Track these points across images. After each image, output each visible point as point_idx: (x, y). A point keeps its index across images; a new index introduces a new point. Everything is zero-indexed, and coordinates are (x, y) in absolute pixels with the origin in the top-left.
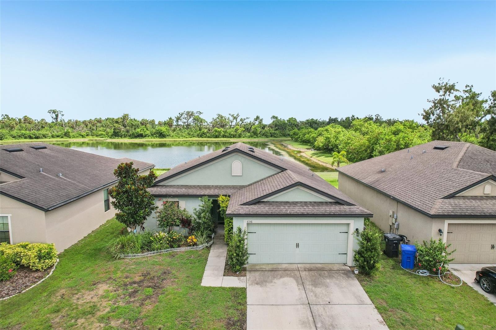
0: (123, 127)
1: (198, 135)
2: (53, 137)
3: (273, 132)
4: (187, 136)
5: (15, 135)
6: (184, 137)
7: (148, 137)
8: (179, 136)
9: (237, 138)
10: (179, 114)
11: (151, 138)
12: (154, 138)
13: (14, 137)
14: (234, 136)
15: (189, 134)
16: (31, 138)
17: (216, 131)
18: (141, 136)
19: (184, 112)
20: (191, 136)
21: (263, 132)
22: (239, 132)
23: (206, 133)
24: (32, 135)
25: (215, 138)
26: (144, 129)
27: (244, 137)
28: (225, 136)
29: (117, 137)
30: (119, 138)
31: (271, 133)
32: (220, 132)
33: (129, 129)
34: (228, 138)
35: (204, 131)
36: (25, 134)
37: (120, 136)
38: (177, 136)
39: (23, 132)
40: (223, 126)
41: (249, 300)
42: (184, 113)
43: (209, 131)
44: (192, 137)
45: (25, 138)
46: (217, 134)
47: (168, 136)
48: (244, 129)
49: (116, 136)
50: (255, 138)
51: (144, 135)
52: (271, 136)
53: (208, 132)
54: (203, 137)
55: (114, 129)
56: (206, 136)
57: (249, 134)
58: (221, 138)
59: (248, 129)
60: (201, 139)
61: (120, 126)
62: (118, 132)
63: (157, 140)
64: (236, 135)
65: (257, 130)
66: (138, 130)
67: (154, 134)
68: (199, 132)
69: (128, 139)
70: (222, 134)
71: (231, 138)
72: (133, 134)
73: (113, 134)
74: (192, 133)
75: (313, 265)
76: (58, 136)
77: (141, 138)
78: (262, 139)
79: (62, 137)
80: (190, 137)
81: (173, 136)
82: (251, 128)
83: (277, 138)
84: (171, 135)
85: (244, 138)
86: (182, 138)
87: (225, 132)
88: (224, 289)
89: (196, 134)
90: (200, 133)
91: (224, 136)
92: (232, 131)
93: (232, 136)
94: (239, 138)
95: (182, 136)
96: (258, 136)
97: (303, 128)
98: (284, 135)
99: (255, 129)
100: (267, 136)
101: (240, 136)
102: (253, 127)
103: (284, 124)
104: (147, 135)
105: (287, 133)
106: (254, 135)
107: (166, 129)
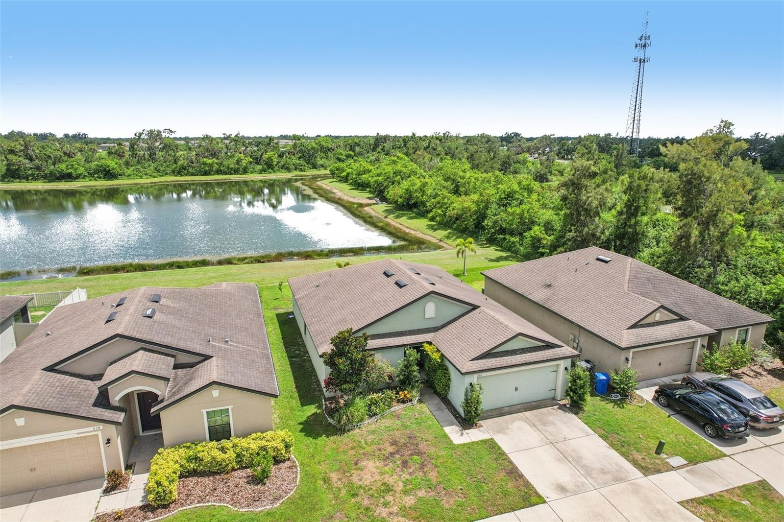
0: (27, 161)
1: (173, 172)
3: (298, 162)
4: (155, 174)
6: (150, 175)
7: (84, 178)
8: (140, 174)
9: (241, 174)
10: (135, 135)
11: (90, 180)
12: (95, 180)
14: (236, 171)
15: (158, 171)
17: (205, 164)
18: (68, 177)
19: (143, 131)
20: (161, 174)
21: (283, 163)
22: (244, 163)
23: (187, 168)
25: (203, 175)
26: (73, 165)
27: (252, 173)
28: (221, 171)
29: (18, 180)
30: (24, 181)
31: (294, 165)
32: (211, 165)
33: (41, 164)
34: (226, 174)
35: (183, 165)
37: (24, 178)
38: (137, 175)
40: (214, 155)
41: (505, 449)
42: (143, 133)
43: (193, 163)
44: (163, 176)
46: (207, 168)
47: (120, 175)
48: (251, 160)
49: (13, 177)
50: (270, 173)
51: (74, 174)
52: (296, 169)
53: (190, 166)
54: (183, 173)
55: (8, 165)
56: (189, 172)
57: (260, 167)
58: (213, 175)
59: (257, 158)
60: (179, 178)
61: (21, 159)
62: (17, 170)
63: (102, 184)
64: (238, 169)
65: (272, 160)
66: (63, 166)
67: (95, 173)
68: (175, 166)
69: (43, 184)
70: (214, 168)
71: (231, 174)
72: (51, 173)
73: (6, 174)
74: (162, 169)
75: (529, 404)
77: (69, 180)
78: (282, 174)
80: (160, 176)
81: (129, 176)
82: (261, 156)
83: (304, 171)
84: (126, 174)
85: (252, 175)
86: (148, 178)
87: (220, 164)
88: (477, 443)
89: (169, 170)
90: (176, 168)
91: (218, 172)
92: (232, 163)
93: (232, 172)
94: (244, 174)
95: (146, 174)
96: (275, 169)
97: (341, 154)
98: (315, 167)
99: (270, 158)
100: (289, 170)
101: (245, 171)
102: (266, 156)
103: (313, 148)
104: (80, 174)
105: (319, 163)
106: (268, 169)
107: (116, 163)
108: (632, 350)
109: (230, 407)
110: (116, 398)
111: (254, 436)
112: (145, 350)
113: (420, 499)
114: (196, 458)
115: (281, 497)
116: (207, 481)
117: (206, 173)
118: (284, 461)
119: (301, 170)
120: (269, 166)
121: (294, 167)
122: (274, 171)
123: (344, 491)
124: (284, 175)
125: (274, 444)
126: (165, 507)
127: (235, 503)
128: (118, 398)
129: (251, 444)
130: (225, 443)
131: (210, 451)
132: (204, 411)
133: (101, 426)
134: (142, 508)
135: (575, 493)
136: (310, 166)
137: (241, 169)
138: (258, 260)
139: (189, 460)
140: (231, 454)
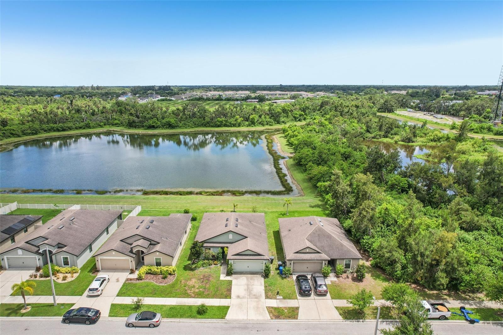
0: (136, 119)
1: (202, 125)
2: (76, 128)
3: (269, 120)
4: (193, 126)
5: (46, 129)
6: (191, 127)
7: (159, 128)
8: (186, 126)
9: (237, 127)
11: (162, 129)
12: (165, 129)
13: (45, 131)
14: (234, 125)
15: (195, 124)
16: (58, 130)
17: (218, 121)
18: (153, 127)
21: (260, 121)
22: (239, 121)
23: (210, 123)
24: (59, 129)
25: (217, 127)
26: (155, 121)
27: (243, 126)
28: (226, 125)
29: (132, 128)
30: (134, 128)
31: (266, 122)
32: (222, 122)
33: (142, 120)
34: (229, 127)
35: (207, 121)
36: (54, 128)
38: (184, 127)
39: (52, 125)
40: (224, 115)
41: (233, 284)
43: (212, 120)
44: (197, 127)
45: (55, 131)
46: (219, 124)
47: (176, 127)
48: (243, 119)
49: (130, 126)
50: (253, 127)
51: (156, 126)
54: (207, 126)
56: (210, 125)
57: (247, 123)
58: (222, 127)
59: (246, 118)
60: (205, 128)
61: (134, 118)
62: (132, 123)
63: (168, 131)
64: (236, 124)
65: (254, 119)
66: (151, 122)
67: (164, 126)
68: (204, 121)
69: (142, 130)
70: (223, 124)
71: (232, 127)
72: (146, 125)
73: (128, 124)
74: (197, 123)
76: (80, 128)
77: (153, 129)
79: (84, 129)
81: (180, 127)
82: (249, 117)
83: (272, 126)
85: (243, 127)
86: (189, 128)
87: (226, 121)
88: (226, 280)
89: (200, 124)
90: (204, 123)
91: (225, 126)
92: (232, 121)
93: (232, 126)
94: (239, 127)
95: (189, 126)
96: (256, 124)
97: (296, 114)
98: (278, 123)
99: (253, 119)
100: (263, 125)
101: (239, 126)
102: (251, 117)
103: (278, 112)
104: (158, 126)
105: (281, 120)
106: (252, 124)
107: (175, 121)
108: (293, 261)
109: (161, 258)
110: (134, 251)
111: (166, 266)
112: (143, 239)
113: (200, 291)
114: (151, 270)
115: (167, 283)
116: (152, 276)
117: (219, 126)
118: (173, 275)
119: (270, 125)
120: (253, 123)
121: (266, 123)
122: (255, 126)
123: (183, 285)
124: (260, 128)
125: (170, 270)
126: (141, 280)
127: (156, 282)
128: (135, 251)
129: (165, 269)
130: (159, 267)
131: (155, 269)
132: (155, 258)
133: (130, 257)
134: (136, 279)
135: (241, 298)
136: (276, 122)
137: (237, 124)
138: (212, 194)
139: (149, 270)
140: (159, 270)
